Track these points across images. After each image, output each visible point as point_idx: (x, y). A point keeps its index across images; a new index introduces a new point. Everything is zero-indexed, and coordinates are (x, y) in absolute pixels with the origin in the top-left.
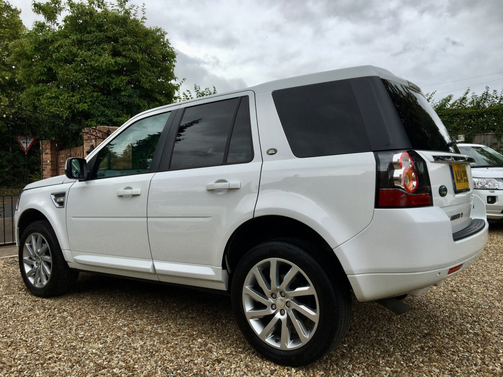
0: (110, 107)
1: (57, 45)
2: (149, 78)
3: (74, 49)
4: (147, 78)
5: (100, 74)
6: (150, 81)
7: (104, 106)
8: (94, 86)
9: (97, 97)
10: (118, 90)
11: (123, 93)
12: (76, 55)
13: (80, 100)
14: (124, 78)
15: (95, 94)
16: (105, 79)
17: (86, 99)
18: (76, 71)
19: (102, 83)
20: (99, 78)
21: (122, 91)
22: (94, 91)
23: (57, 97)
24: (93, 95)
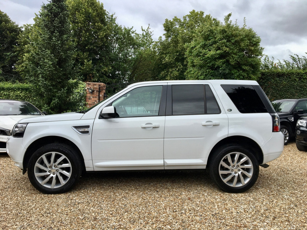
0: (215, 76)
1: (195, 49)
2: (235, 59)
3: (201, 50)
4: (233, 59)
5: (211, 60)
6: (236, 60)
7: (212, 76)
8: (208, 66)
9: (209, 71)
10: (218, 67)
11: (221, 69)
12: (201, 53)
13: (201, 74)
14: (221, 61)
15: (208, 71)
16: (213, 62)
17: (204, 73)
18: (201, 60)
19: (211, 64)
20: (210, 62)
21: (220, 67)
22: (208, 69)
23: (193, 73)
24: (207, 71)
